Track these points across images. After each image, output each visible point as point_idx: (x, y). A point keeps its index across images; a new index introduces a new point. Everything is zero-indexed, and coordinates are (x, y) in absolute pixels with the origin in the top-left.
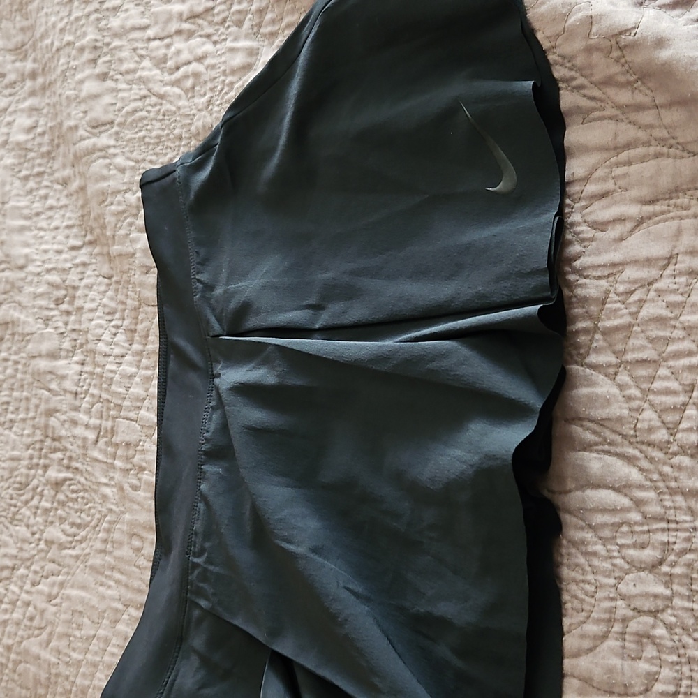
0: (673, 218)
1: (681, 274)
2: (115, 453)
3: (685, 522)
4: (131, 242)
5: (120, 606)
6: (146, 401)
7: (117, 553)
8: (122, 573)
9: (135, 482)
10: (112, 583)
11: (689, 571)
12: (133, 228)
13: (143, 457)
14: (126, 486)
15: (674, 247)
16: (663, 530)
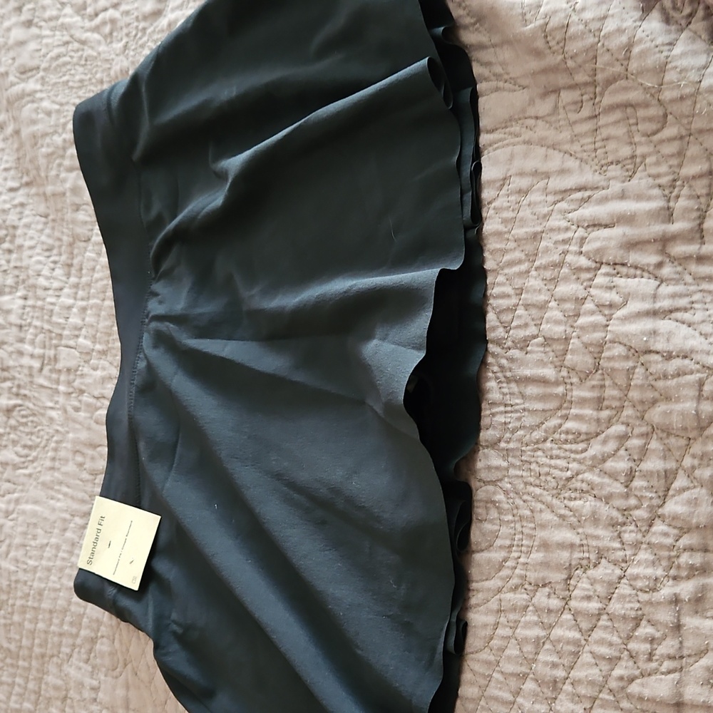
0: (508, 145)
1: (511, 194)
2: (59, 379)
3: (517, 404)
4: (61, 182)
5: (68, 516)
6: (84, 330)
7: (64, 469)
8: (68, 487)
9: (76, 404)
10: (60, 496)
11: (519, 445)
12: (62, 169)
13: (82, 381)
14: (69, 409)
15: (508, 170)
16: (501, 413)
